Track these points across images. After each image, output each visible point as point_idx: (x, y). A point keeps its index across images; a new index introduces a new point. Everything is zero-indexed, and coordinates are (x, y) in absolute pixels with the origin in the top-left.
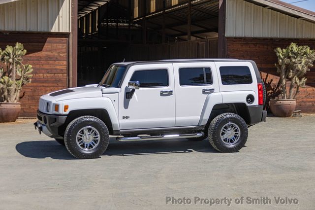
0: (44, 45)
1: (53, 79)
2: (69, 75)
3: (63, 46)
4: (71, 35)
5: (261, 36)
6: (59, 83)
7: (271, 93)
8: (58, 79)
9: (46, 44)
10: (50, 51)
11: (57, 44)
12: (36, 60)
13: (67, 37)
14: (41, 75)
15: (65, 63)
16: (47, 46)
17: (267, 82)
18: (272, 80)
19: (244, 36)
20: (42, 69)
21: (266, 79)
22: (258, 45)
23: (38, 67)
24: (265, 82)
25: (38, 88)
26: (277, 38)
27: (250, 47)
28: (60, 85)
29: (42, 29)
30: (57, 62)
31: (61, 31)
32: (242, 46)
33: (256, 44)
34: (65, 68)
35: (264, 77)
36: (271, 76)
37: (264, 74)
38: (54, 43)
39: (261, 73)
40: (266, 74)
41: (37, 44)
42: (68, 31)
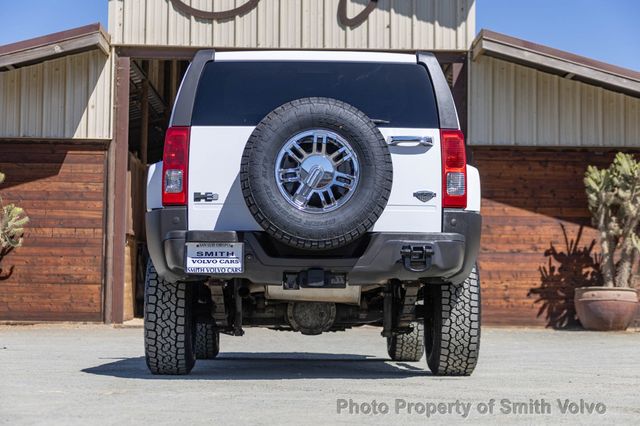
0: (60, 168)
1: (74, 241)
2: (106, 231)
3: (96, 169)
4: (113, 146)
5: (557, 144)
6: (85, 249)
7: (593, 274)
8: (84, 241)
9: (63, 165)
10: (69, 178)
11: (84, 166)
12: (39, 199)
13: (105, 150)
14: (47, 231)
15: (99, 204)
16: (65, 169)
17: (581, 246)
18: (593, 243)
19: (513, 143)
20: (50, 218)
21: (578, 240)
22: (550, 165)
23: (41, 212)
24: (575, 248)
25: (39, 259)
26: (598, 149)
27: (530, 169)
28: (87, 253)
29: (51, 132)
30: (82, 203)
31: (91, 137)
32: (511, 166)
33: (547, 161)
34: (99, 215)
35: (572, 236)
36: (589, 233)
37: (572, 229)
38: (77, 163)
39: (562, 226)
40: (578, 227)
41: (40, 164)
42: (106, 137)
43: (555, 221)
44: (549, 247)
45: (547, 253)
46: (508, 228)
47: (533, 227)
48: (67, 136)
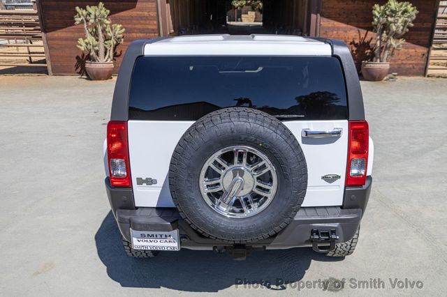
0: (136, 5)
3: (152, 5)
7: (370, 53)
9: (138, 3)
10: (141, 10)
12: (128, 20)
14: (134, 34)
15: (155, 22)
17: (366, 40)
18: (372, 39)
20: (135, 28)
21: (365, 37)
22: (356, 2)
24: (364, 41)
27: (347, 4)
30: (148, 22)
34: (156, 27)
35: (363, 36)
36: (371, 34)
37: (363, 32)
38: (143, 2)
39: (359, 31)
40: (366, 31)
43: (356, 29)
44: (352, 41)
45: (351, 44)
46: (335, 32)
47: (346, 32)
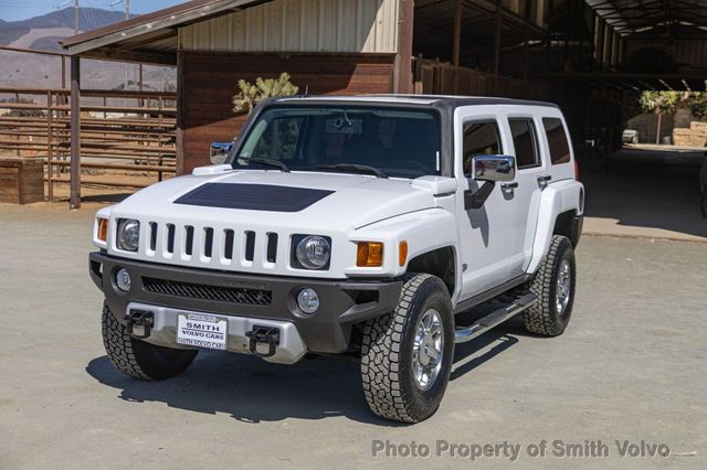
0: (350, 79)
3: (383, 80)
4: (397, 59)
9: (353, 76)
11: (373, 77)
13: (391, 62)
16: (355, 79)
29: (342, 46)
31: (378, 51)
38: (366, 74)
41: (337, 76)
42: (391, 51)
48: (358, 50)
